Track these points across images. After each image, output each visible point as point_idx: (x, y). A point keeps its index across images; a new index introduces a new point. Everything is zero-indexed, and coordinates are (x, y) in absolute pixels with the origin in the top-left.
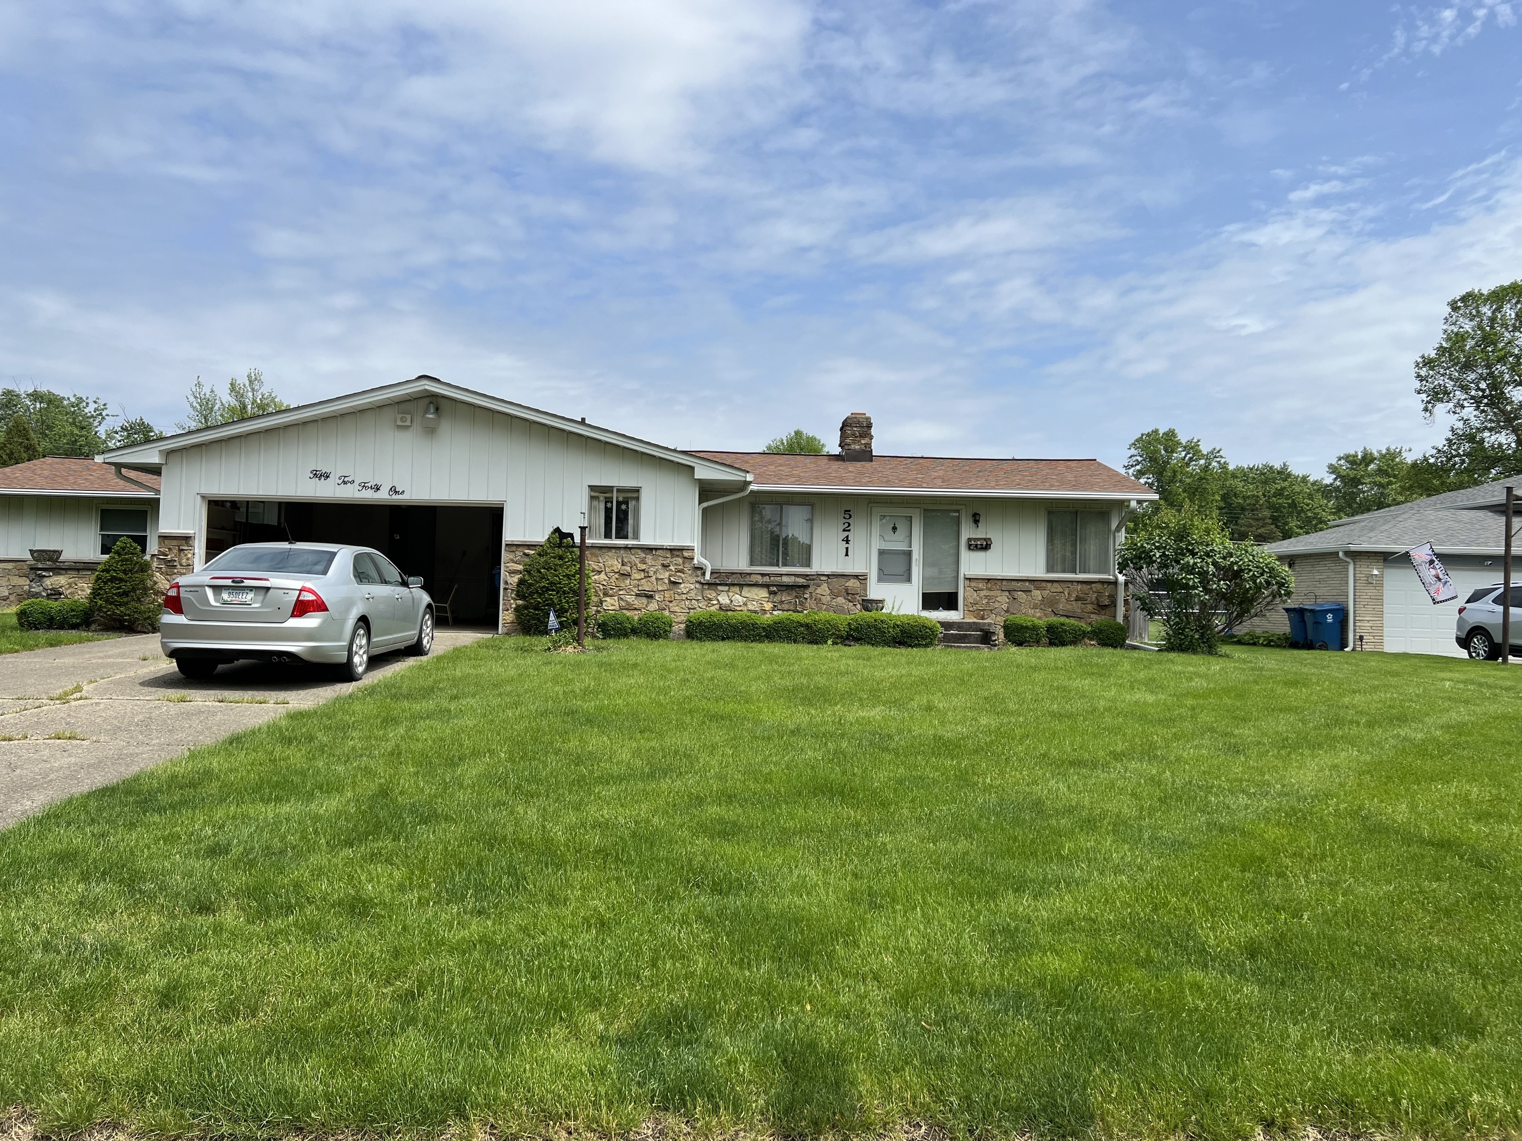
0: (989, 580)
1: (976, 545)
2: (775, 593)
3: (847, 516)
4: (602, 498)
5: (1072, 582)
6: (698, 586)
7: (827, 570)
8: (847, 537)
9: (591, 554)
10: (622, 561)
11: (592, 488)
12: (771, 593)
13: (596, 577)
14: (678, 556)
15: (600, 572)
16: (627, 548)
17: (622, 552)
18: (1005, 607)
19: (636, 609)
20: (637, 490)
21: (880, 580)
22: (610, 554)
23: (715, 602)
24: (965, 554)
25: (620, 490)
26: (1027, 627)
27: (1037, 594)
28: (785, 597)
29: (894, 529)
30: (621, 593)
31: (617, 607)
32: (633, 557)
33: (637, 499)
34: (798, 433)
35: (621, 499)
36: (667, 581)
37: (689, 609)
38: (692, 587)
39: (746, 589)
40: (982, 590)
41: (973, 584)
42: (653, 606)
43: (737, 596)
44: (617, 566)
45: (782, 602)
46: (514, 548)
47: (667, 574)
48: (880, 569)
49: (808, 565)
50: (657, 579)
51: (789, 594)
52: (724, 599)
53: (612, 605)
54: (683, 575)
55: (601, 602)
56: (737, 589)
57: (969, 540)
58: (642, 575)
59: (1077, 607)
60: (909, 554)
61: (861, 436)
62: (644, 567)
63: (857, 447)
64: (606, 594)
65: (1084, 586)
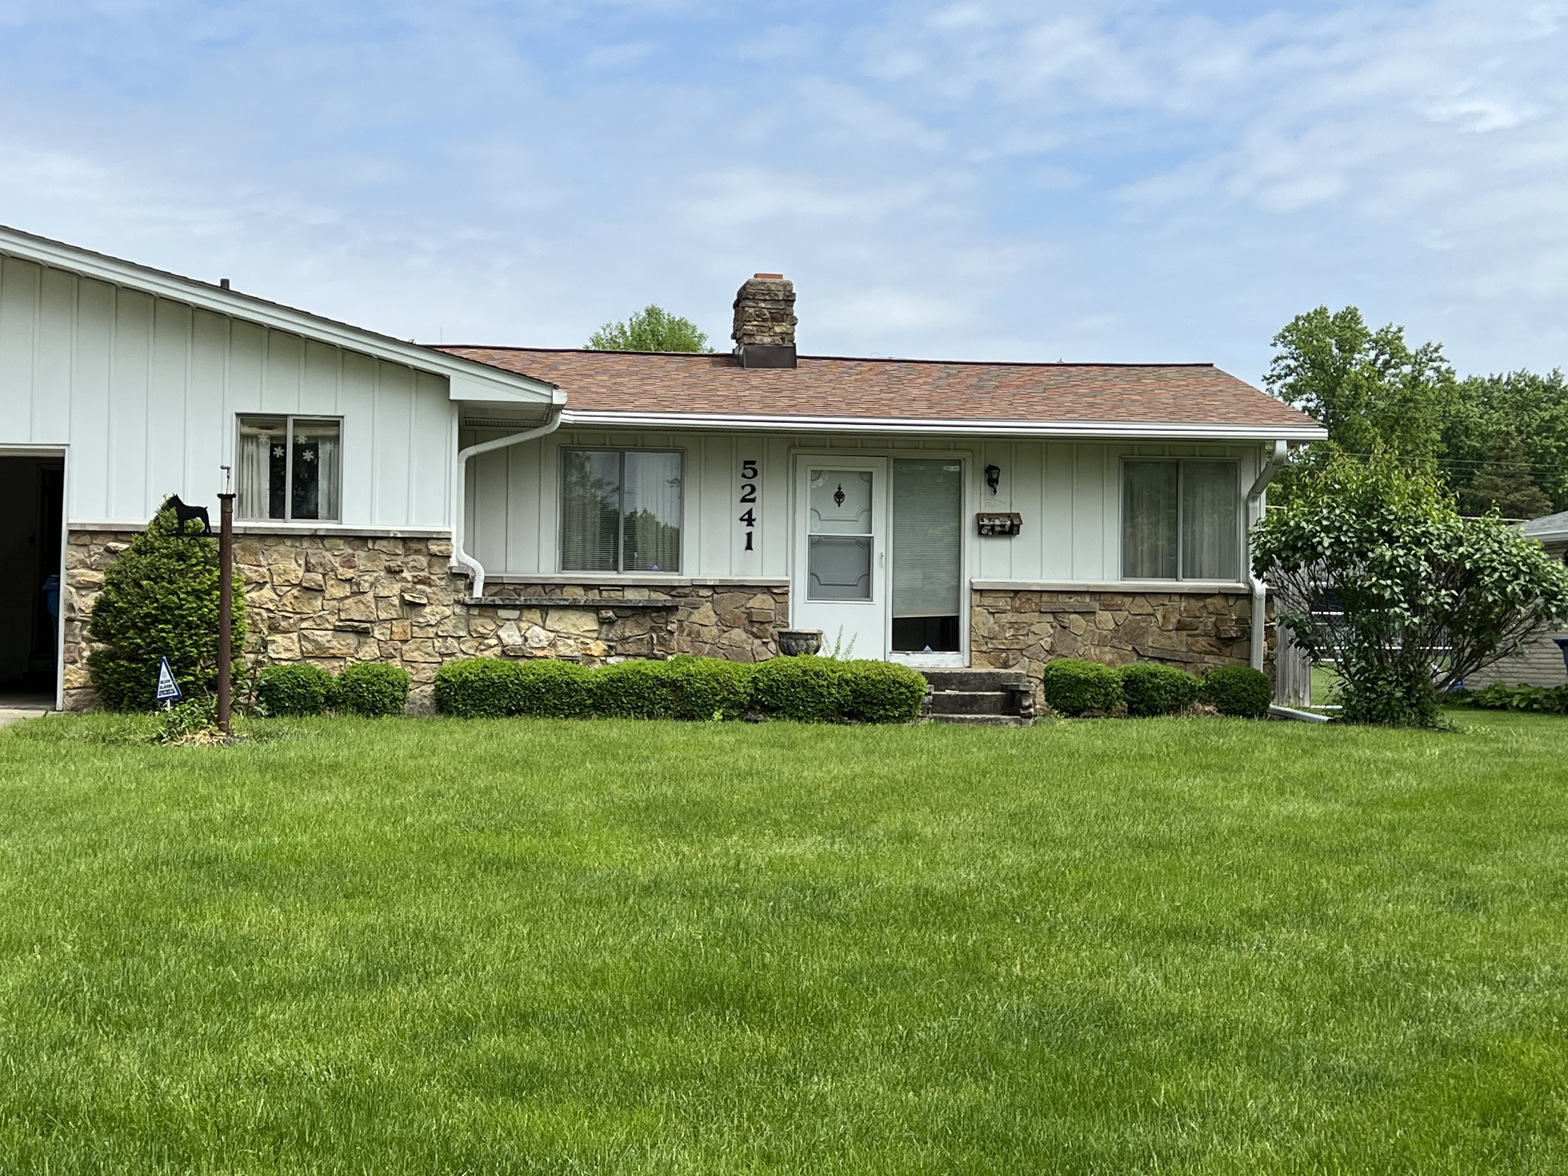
0: (1016, 592)
1: (993, 527)
2: (611, 622)
3: (750, 473)
4: (264, 439)
5: (1170, 594)
6: (458, 609)
7: (713, 575)
8: (750, 513)
9: (243, 549)
10: (307, 563)
11: (243, 418)
12: (602, 622)
13: (254, 594)
14: (417, 552)
15: (261, 585)
16: (315, 537)
17: (306, 544)
18: (1046, 643)
19: (334, 657)
20: (335, 423)
21: (813, 594)
22: (282, 548)
23: (493, 642)
24: (971, 544)
25: (299, 423)
26: (1087, 681)
27: (1106, 618)
28: (631, 630)
29: (839, 497)
30: (304, 625)
31: (297, 654)
32: (328, 555)
33: (336, 440)
34: (652, 313)
35: (302, 440)
36: (396, 601)
37: (442, 655)
38: (448, 612)
39: (553, 615)
40: (1004, 612)
41: (987, 601)
42: (370, 651)
43: (537, 629)
44: (297, 572)
45: (624, 640)
46: (86, 539)
47: (397, 588)
48: (812, 574)
49: (675, 565)
50: (376, 598)
51: (639, 625)
52: (511, 636)
53: (287, 650)
54: (428, 590)
55: (265, 644)
56: (536, 615)
57: (980, 517)
58: (347, 590)
59: (1179, 642)
60: (867, 544)
61: (773, 319)
62: (350, 573)
63: (767, 340)
64: (274, 629)
65: (1192, 601)
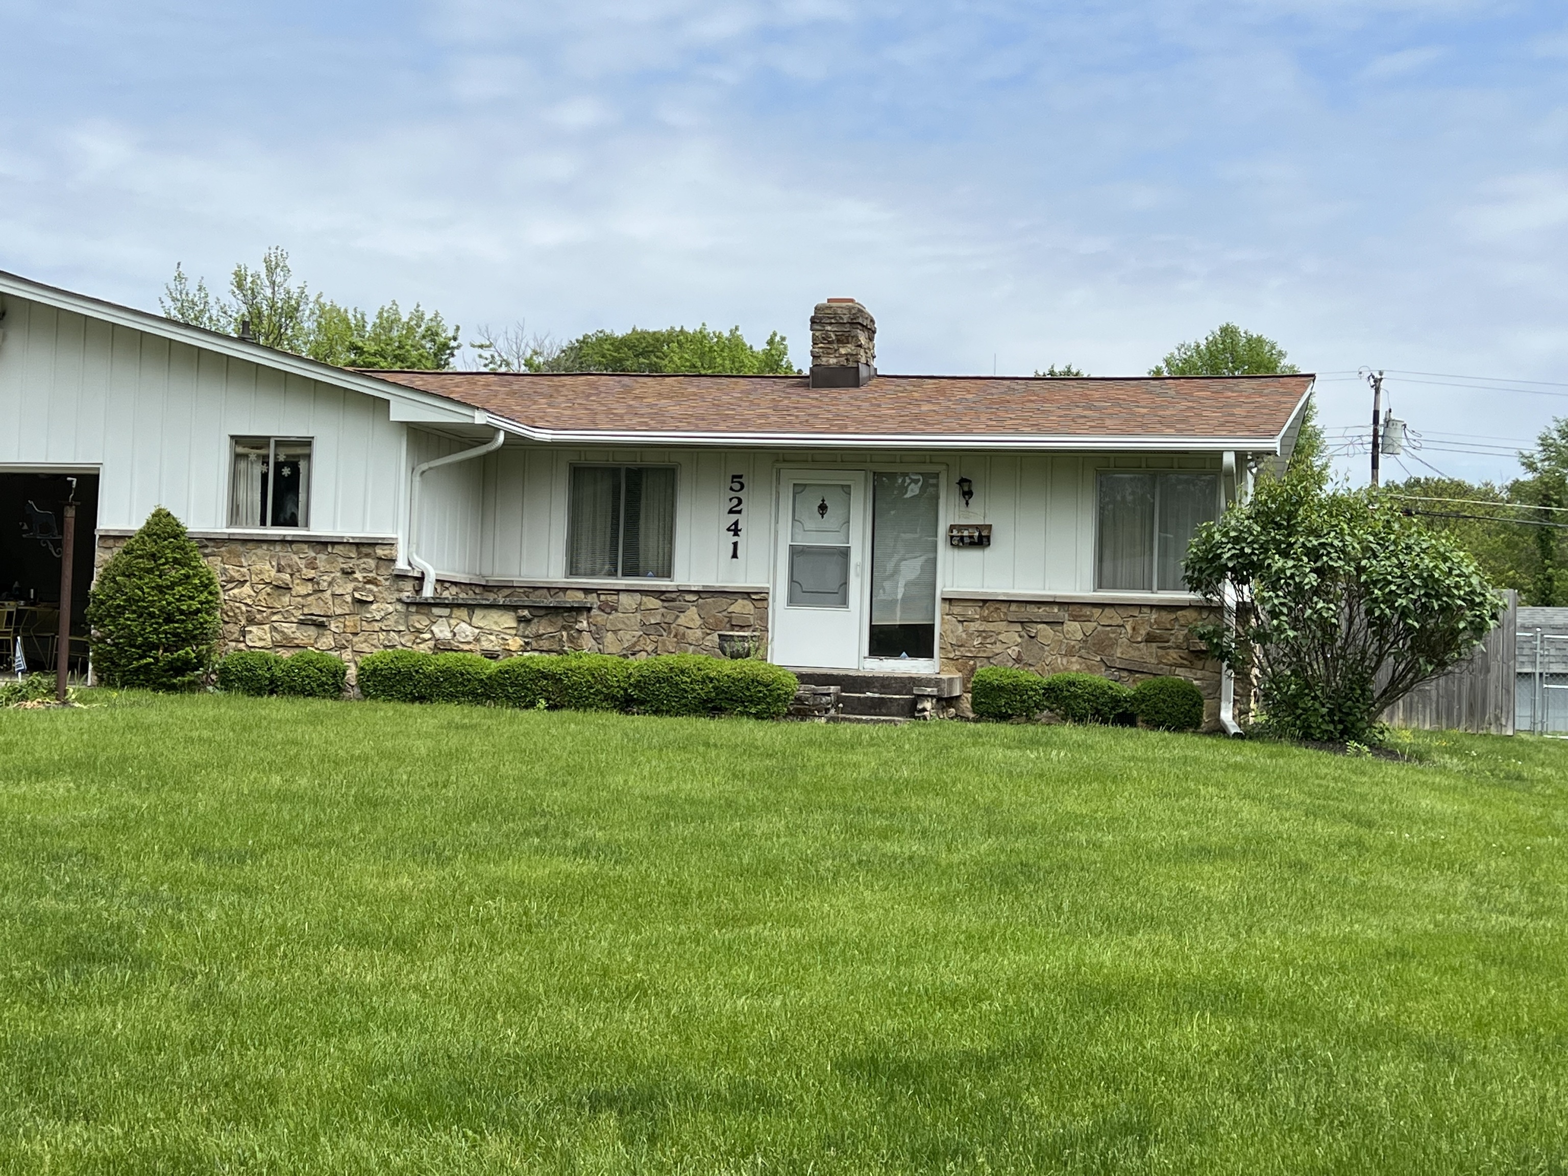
0: (985, 601)
1: (962, 538)
2: (527, 621)
3: (737, 486)
4: (253, 457)
5: (1140, 606)
6: (399, 607)
7: (696, 583)
8: (736, 523)
9: (229, 552)
10: (278, 564)
11: (237, 440)
12: (521, 620)
13: (236, 591)
14: (367, 555)
15: (243, 583)
16: (284, 541)
17: (278, 548)
18: (1013, 651)
19: (298, 646)
20: (307, 443)
21: (792, 600)
22: (259, 552)
23: (427, 636)
24: (944, 554)
25: (281, 443)
27: (1074, 629)
28: (543, 627)
29: (823, 508)
30: (274, 618)
31: (269, 643)
32: (295, 558)
33: (308, 457)
35: (282, 458)
36: (349, 599)
37: (386, 647)
38: (391, 608)
39: (478, 613)
40: (972, 620)
41: (957, 610)
42: (327, 641)
43: (463, 625)
44: (271, 573)
45: (539, 637)
46: (110, 543)
47: (350, 587)
48: (792, 580)
49: (667, 573)
50: (333, 595)
51: (552, 623)
52: (442, 631)
53: (260, 639)
54: (375, 589)
55: (243, 633)
56: (463, 613)
57: (952, 528)
58: (309, 588)
59: (1148, 654)
60: (845, 553)
61: (839, 341)
62: (311, 574)
63: (833, 361)
64: (251, 621)
65: (1164, 613)
